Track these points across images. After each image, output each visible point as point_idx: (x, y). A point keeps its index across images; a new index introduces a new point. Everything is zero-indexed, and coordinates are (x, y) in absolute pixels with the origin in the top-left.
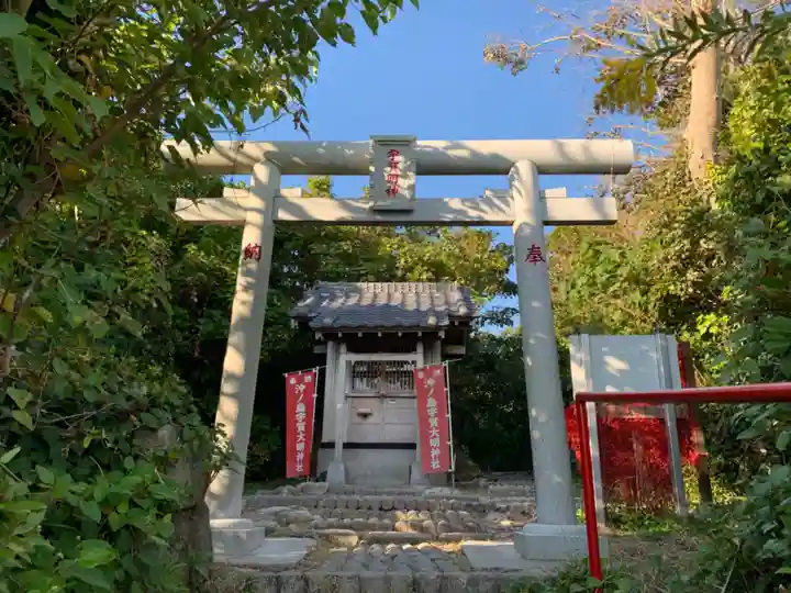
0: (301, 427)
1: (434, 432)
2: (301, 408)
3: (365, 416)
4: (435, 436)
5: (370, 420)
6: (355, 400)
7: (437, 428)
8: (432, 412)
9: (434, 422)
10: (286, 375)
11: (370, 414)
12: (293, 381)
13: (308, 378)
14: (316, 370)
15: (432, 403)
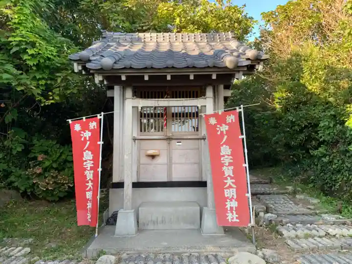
0: (89, 175)
1: (229, 182)
2: (88, 156)
3: (153, 157)
4: (230, 187)
5: (158, 160)
6: (143, 142)
7: (232, 178)
8: (227, 160)
9: (228, 171)
10: (70, 121)
11: (158, 155)
12: (77, 127)
13: (93, 125)
14: (101, 116)
15: (225, 150)
